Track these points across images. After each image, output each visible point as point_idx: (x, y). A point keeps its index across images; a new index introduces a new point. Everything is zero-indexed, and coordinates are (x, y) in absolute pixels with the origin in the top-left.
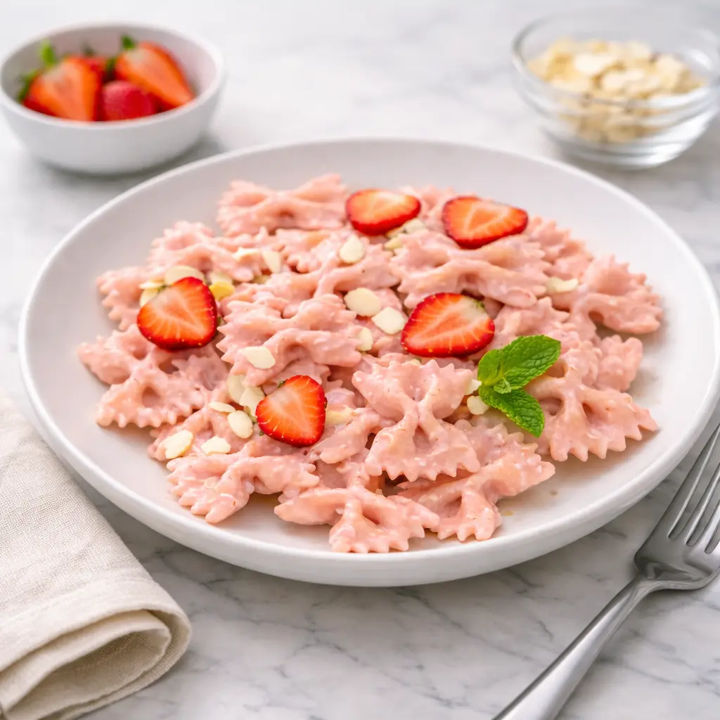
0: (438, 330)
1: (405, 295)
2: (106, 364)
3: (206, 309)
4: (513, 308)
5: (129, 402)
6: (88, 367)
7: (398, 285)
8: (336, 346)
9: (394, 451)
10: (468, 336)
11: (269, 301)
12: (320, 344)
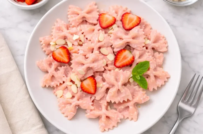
0: (122, 61)
1: (114, 48)
2: (43, 68)
3: (67, 56)
4: (137, 50)
5: (48, 82)
6: (39, 67)
7: (112, 45)
8: (99, 67)
9: (113, 96)
10: (128, 61)
11: (82, 53)
12: (95, 68)
